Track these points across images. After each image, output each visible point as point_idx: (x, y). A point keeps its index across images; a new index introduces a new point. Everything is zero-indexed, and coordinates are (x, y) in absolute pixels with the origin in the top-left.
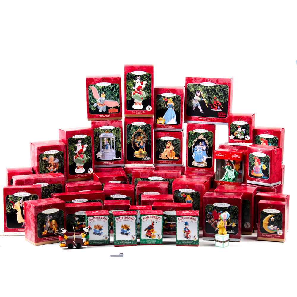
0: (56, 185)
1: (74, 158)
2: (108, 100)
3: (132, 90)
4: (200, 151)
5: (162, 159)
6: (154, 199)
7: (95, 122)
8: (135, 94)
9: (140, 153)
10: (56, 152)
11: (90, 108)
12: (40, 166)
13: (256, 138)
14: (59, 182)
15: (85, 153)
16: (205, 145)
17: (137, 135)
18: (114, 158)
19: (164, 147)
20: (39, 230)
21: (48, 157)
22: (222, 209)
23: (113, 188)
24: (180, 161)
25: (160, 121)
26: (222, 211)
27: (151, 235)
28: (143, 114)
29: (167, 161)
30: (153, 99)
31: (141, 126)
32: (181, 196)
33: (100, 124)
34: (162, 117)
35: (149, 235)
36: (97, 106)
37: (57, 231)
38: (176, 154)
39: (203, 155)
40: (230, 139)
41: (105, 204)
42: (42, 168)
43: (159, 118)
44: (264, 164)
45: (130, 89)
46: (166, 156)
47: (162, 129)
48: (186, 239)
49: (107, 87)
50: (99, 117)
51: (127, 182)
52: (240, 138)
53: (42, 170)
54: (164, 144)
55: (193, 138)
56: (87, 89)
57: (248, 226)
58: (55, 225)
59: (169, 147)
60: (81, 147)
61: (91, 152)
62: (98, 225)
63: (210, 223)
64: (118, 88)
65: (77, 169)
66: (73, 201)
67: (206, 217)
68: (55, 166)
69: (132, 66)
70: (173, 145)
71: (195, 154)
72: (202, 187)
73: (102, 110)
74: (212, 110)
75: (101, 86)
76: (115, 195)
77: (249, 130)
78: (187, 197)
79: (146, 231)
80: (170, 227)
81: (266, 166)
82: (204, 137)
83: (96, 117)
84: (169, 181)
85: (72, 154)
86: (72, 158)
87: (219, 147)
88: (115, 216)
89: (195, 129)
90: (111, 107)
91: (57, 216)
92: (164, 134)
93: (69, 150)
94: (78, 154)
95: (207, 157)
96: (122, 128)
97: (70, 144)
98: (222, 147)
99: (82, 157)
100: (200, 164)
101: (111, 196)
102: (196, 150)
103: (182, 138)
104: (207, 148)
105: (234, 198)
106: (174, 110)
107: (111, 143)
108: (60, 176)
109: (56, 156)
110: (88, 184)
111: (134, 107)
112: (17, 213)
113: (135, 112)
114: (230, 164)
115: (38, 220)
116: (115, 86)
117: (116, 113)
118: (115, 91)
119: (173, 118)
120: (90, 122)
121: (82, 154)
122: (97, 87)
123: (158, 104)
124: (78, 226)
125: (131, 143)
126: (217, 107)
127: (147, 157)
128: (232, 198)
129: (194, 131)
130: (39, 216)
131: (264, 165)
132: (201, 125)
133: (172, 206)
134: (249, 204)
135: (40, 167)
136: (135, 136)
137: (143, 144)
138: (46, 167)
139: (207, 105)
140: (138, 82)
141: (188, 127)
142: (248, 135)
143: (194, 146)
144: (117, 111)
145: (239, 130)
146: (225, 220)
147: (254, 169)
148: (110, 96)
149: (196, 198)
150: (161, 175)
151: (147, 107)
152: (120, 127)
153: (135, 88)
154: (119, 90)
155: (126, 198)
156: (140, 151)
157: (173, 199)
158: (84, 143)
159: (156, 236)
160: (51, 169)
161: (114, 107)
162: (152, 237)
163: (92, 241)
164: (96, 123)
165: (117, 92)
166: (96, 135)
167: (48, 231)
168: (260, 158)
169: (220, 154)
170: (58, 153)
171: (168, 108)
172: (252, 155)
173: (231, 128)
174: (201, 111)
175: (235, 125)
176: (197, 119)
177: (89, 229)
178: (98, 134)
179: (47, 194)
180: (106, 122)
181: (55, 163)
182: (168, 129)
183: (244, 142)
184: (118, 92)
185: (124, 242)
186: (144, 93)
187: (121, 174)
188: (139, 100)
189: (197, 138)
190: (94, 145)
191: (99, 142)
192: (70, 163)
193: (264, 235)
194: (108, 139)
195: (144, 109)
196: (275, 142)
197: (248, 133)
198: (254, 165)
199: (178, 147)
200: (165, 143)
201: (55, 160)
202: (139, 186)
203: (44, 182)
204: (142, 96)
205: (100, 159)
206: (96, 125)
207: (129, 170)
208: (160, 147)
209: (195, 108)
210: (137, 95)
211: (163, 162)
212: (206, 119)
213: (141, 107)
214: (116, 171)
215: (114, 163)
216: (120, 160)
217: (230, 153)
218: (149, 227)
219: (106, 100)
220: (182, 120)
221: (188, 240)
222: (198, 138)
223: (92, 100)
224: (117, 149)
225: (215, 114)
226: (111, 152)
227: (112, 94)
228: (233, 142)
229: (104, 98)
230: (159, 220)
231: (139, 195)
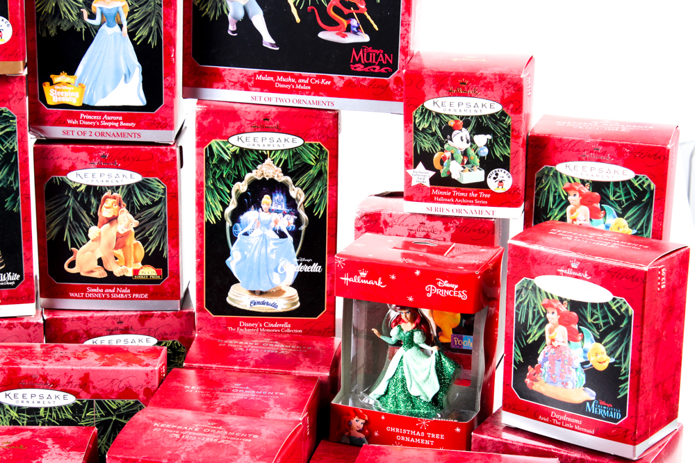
4: (264, 236)
5: (77, 277)
13: (540, 179)
16: (288, 207)
19: (87, 220)
24: (166, 285)
25: (62, 91)
29: (104, 288)
34: (71, 72)
38: (146, 254)
39: (278, 257)
40: (414, 183)
43: (56, 79)
44: (599, 341)
46: (100, 262)
47: (75, 133)
52: (464, 181)
54: (87, 207)
55: (229, 175)
59: (112, 220)
70: (132, 210)
71: (242, 251)
74: (322, 35)
77: (508, 140)
81: (611, 354)
82: (285, 172)
84: (103, 407)
87: (359, 219)
89: (240, 131)
92: (84, 155)
95: (300, 268)
98: (372, 223)
100: (266, 299)
102: (246, 234)
103: (175, 177)
104: (298, 222)
106: (132, 35)
114: (413, 320)
119: (128, 76)
123: (44, 5)
126: (345, 22)
129: (233, 140)
131: (601, 348)
132: (267, 109)
139: (294, 11)
141: (205, 123)
142: (505, 164)
143: (235, 216)
145: (459, 140)
147: (540, 359)
150: (63, 381)
168: (576, 306)
169: (363, 274)
171: (97, 29)
172: (534, 288)
173: (416, 129)
174: (268, 40)
175: (438, 115)
176: (250, 80)
182: (102, 134)
183: (484, 199)
189: (248, 176)
196: (638, 201)
197: (504, 157)
198: (542, 338)
199: (156, 217)
200: (93, 201)
208: (66, 218)
209: (238, 24)
211: (85, 291)
212: (290, 80)
217: (418, 273)
220: (172, 88)
222: (256, 174)
225: (339, 58)
228: (430, 199)
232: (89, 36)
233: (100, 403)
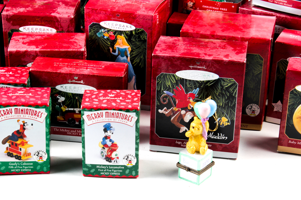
6: (37, 50)
22: (197, 85)
26: (198, 89)
27: (20, 153)
32: (104, 36)
35: (15, 154)
48: (108, 163)
57: (253, 112)
63: (168, 116)
67: (159, 100)
72: (153, 18)
78: (119, 41)
79: (7, 145)
105: (230, 59)
128: (225, 59)
133: (78, 71)
134: (261, 65)
146: (204, 120)
149: (138, 43)
159: (32, 154)
162: (23, 158)
193: (293, 142)
202: (8, 13)
218: (13, 134)
221: (111, 166)
230: (38, 119)
231: (9, 33)
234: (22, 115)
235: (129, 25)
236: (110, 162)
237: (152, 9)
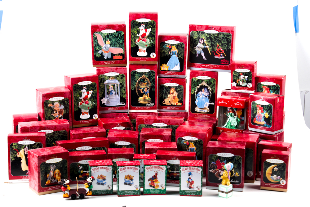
0: (61, 132)
1: (79, 104)
2: (112, 47)
3: (137, 37)
4: (202, 97)
5: (165, 105)
6: (157, 147)
7: (100, 68)
8: (140, 41)
9: (144, 99)
10: (61, 98)
11: (95, 55)
12: (46, 112)
13: (258, 85)
14: (64, 129)
15: (90, 99)
16: (208, 91)
17: (141, 82)
18: (119, 104)
19: (167, 93)
20: (42, 180)
21: (53, 104)
22: (225, 159)
23: (117, 135)
24: (183, 107)
25: (164, 68)
26: (226, 161)
27: (155, 185)
28: (147, 60)
29: (170, 107)
30: (157, 46)
31: (145, 72)
32: (184, 143)
33: (105, 71)
34: (166, 64)
35: (153, 186)
36: (102, 53)
37: (61, 180)
38: (179, 100)
39: (205, 101)
40: (233, 86)
41: (109, 152)
42: (47, 114)
43: (163, 65)
44: (266, 112)
45: (134, 36)
46: (170, 102)
47: (166, 76)
48: (190, 190)
49: (111, 34)
50: (104, 64)
51: (132, 128)
52: (243, 85)
53: (47, 117)
54: (168, 91)
55: (196, 85)
56: (93, 36)
57: (250, 174)
58: (58, 174)
59: (172, 93)
60: (86, 94)
61: (96, 98)
62: (101, 176)
63: (214, 173)
64: (123, 35)
65: (82, 115)
66: (77, 149)
67: (210, 166)
68: (60, 112)
69: (137, 13)
70: (177, 91)
71: (198, 100)
72: (205, 135)
73: (107, 57)
74: (215, 57)
75: (106, 34)
76: (119, 142)
77: (251, 77)
78: (191, 145)
79: (150, 181)
80: (174, 176)
81: (269, 115)
82: (207, 84)
83: (101, 64)
84: (172, 127)
85: (78, 100)
86: (78, 104)
87: (222, 93)
88: (119, 166)
89: (198, 76)
90: (116, 54)
91: (61, 166)
92: (167, 80)
93: (74, 96)
94: (83, 100)
95: (210, 104)
96: (126, 74)
97: (75, 90)
98: (224, 94)
99: (88, 104)
100: (203, 110)
101: (116, 143)
102: (199, 96)
103: (185, 85)
104: (209, 94)
105: (238, 148)
106: (178, 57)
107: (116, 89)
108: (65, 122)
109: (61, 102)
110: (93, 131)
111: (139, 54)
112: (21, 161)
113: (139, 59)
114: (232, 111)
115: (41, 170)
116: (120, 33)
117: (121, 59)
118: (120, 38)
119: (177, 65)
120: (95, 69)
121: (87, 100)
122: (102, 34)
123: (162, 51)
124: (82, 174)
125: (135, 89)
126: (220, 54)
127: (151, 103)
128: (236, 148)
129: (197, 77)
130: (42, 166)
131: (267, 113)
132: (204, 71)
133: (176, 155)
134: (252, 153)
135: (46, 114)
136: (139, 82)
137: (147, 90)
138: (51, 113)
139: (210, 52)
140: (142, 30)
141: (192, 74)
142: (251, 82)
143: (197, 93)
144: (121, 57)
145: (242, 77)
146: (228, 171)
147: (256, 117)
148: (115, 43)
149: (199, 146)
150: (165, 122)
151: (151, 54)
152: (124, 73)
153: (140, 35)
154: (123, 37)
155: (130, 145)
156: (144, 97)
157: (176, 147)
158: (89, 89)
159: (159, 186)
160: (56, 115)
161: (119, 54)
162: (156, 187)
163: (96, 191)
164: (101, 70)
165: (121, 39)
166: (101, 82)
167: (51, 181)
168: (262, 106)
169: (223, 101)
170: (63, 99)
171: (171, 55)
172: (255, 103)
173: (233, 75)
174: (204, 58)
175: (238, 72)
176: (200, 66)
177: (92, 179)
178: (103, 80)
179: (52, 141)
180: (110, 69)
181: (61, 110)
182: (171, 76)
183: (247, 89)
184: (123, 39)
185: (127, 192)
186: (148, 40)
187: (125, 120)
188: (143, 47)
189: (200, 85)
190: (99, 91)
191: (104, 89)
192: (75, 109)
193: (267, 185)
194: (113, 85)
195: (148, 56)
196: (277, 89)
197: (251, 81)
198: (256, 112)
199: (181, 93)
200: (169, 89)
201: (60, 106)
202: (142, 134)
203: (49, 129)
204: (147, 43)
205: (105, 105)
206: (101, 71)
207: (133, 116)
208: (163, 93)
209: (199, 55)
210: (141, 42)
211: (166, 108)
212: (208, 66)
213: (145, 54)
214: (121, 116)
215: (119, 109)
216: (124, 105)
217: (233, 101)
218: (153, 177)
219: (111, 47)
220: (185, 67)
221: (191, 191)
222: (201, 84)
223: (97, 47)
224: (121, 95)
225: (218, 62)
226: (116, 98)
227: (116, 41)
228: (236, 89)
229: (109, 45)
230: (163, 171)
231: (143, 142)
232: (170, 56)
233: (172, 126)
234: (156, 169)
235: (195, 138)
236: (191, 189)
237: (205, 131)
